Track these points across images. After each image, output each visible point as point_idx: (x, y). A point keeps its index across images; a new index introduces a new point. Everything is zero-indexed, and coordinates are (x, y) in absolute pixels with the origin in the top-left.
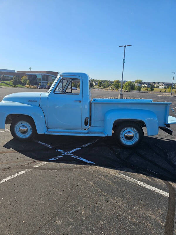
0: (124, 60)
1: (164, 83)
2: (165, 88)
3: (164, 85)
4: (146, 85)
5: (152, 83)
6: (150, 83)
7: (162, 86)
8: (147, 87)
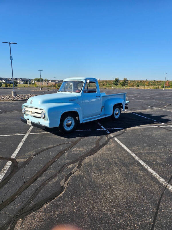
0: (11, 57)
1: (21, 79)
2: (24, 84)
3: (22, 81)
4: (4, 81)
5: (9, 78)
6: (7, 78)
7: (20, 82)
8: (6, 83)
